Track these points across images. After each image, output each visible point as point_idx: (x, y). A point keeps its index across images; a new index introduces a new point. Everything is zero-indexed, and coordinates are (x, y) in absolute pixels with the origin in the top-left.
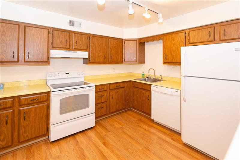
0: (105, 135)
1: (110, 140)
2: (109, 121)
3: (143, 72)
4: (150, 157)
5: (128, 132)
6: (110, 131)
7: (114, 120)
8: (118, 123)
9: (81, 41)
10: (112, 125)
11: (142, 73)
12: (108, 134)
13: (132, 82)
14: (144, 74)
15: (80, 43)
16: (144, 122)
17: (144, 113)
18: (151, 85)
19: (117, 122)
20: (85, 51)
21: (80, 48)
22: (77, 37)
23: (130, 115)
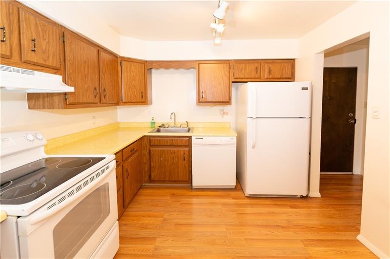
0: (156, 249)
1: (176, 250)
2: (129, 223)
3: (153, 120)
4: (244, 232)
5: (182, 221)
6: (155, 239)
7: (135, 216)
8: (150, 217)
9: (45, 42)
10: (145, 227)
11: (151, 120)
12: (157, 244)
13: (146, 138)
14: (154, 123)
15: (44, 47)
16: (183, 195)
17: (175, 182)
18: (191, 136)
19: (143, 217)
20: (55, 73)
21: (43, 62)
22: (33, 27)
23: (150, 195)
